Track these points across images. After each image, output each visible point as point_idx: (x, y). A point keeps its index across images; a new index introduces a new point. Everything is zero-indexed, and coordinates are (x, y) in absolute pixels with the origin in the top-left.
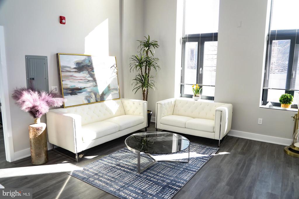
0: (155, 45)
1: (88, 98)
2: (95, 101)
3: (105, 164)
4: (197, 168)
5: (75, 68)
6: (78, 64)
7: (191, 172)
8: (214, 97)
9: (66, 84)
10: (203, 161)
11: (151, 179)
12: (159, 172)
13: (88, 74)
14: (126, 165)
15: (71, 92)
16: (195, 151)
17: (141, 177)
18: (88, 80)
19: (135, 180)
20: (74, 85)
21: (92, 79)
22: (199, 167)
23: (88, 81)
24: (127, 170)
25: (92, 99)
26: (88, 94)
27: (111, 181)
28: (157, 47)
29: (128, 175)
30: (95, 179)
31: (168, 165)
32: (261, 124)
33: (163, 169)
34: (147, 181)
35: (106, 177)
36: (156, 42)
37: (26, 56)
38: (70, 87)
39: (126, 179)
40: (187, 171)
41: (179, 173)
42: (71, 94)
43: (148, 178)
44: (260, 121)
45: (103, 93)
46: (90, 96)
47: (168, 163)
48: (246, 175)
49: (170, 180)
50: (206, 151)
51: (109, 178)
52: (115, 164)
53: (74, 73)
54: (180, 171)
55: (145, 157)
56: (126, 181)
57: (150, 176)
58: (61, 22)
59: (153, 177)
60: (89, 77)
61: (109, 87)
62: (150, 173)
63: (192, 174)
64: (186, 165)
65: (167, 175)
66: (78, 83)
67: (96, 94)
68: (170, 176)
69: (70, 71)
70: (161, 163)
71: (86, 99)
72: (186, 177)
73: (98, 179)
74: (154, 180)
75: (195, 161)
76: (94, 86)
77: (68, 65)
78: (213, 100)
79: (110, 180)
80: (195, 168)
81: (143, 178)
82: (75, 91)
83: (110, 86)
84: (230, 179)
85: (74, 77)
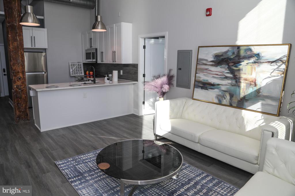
1: (220, 98)
2: (229, 104)
5: (212, 61)
6: (217, 56)
9: (200, 77)
13: (228, 69)
15: (202, 85)
18: (225, 76)
20: (206, 79)
21: (232, 76)
23: (224, 78)
25: (225, 101)
26: (222, 93)
37: (178, 51)
38: (203, 81)
42: (202, 88)
45: (244, 97)
46: (224, 95)
53: (210, 66)
60: (227, 73)
61: (258, 91)
66: (212, 78)
67: (232, 96)
69: (206, 64)
71: (218, 98)
76: (233, 86)
77: (206, 58)
82: (207, 85)
83: (261, 91)
85: (209, 70)
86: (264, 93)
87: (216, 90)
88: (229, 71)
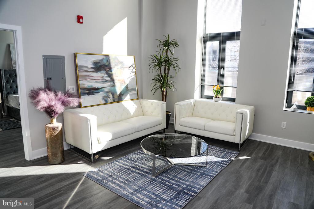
0: (175, 44)
1: (105, 98)
2: (113, 101)
3: (121, 166)
4: (215, 173)
5: (92, 68)
6: (95, 63)
7: (208, 177)
8: (235, 99)
9: (84, 84)
10: (221, 166)
11: (166, 183)
12: (175, 176)
13: (106, 74)
14: (141, 167)
15: (88, 92)
16: (214, 154)
17: (156, 181)
18: (105, 80)
19: (149, 183)
20: (91, 85)
21: (110, 79)
22: (217, 172)
23: (105, 81)
24: (142, 173)
25: (109, 100)
26: (106, 94)
27: (125, 184)
28: (177, 46)
29: (143, 178)
30: (109, 181)
31: (185, 169)
32: (285, 127)
33: (179, 173)
34: (162, 185)
35: (120, 179)
36: (176, 41)
37: (44, 56)
38: (88, 87)
39: (140, 182)
40: (204, 175)
41: (196, 178)
42: (88, 94)
43: (163, 181)
44: (284, 124)
45: (121, 93)
46: (108, 96)
47: (185, 166)
48: (266, 182)
49: (186, 184)
50: (226, 154)
51: (123, 180)
52: (130, 166)
53: (91, 72)
54: (197, 176)
55: (162, 160)
56: (140, 184)
57: (165, 180)
58: (79, 22)
59: (168, 181)
60: (107, 77)
61: (127, 87)
62: (166, 177)
63: (210, 180)
64: (204, 169)
65: (183, 180)
66: (96, 83)
67: (113, 95)
68: (186, 181)
69: (87, 71)
70: (178, 167)
72: (203, 182)
73: (112, 181)
74: (170, 184)
75: (214, 165)
76: (112, 86)
77: (86, 65)
78: (235, 101)
79: (123, 183)
80: (213, 172)
81: (158, 182)
82: (92, 91)
84: (250, 186)
85: (91, 76)
86: (130, 87)
87: (101, 93)
88: (107, 76)
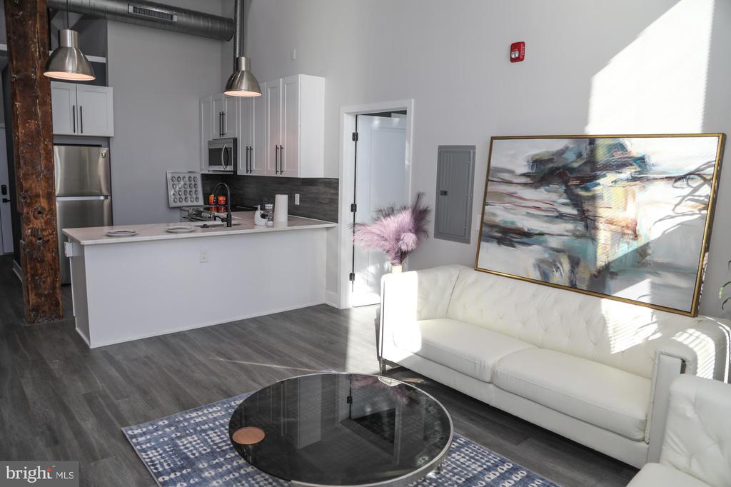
1: (545, 267)
2: (567, 284)
5: (524, 175)
6: (537, 162)
9: (494, 215)
13: (565, 195)
15: (500, 235)
18: (558, 212)
20: (511, 220)
21: (575, 212)
23: (557, 217)
25: (557, 274)
26: (550, 254)
37: (440, 147)
38: (502, 225)
42: (500, 241)
45: (607, 267)
46: (554, 261)
53: (519, 187)
60: (564, 204)
61: (642, 252)
66: (526, 218)
67: (575, 263)
69: (510, 183)
71: (539, 267)
76: (577, 237)
77: (509, 167)
82: (511, 235)
83: (650, 251)
85: (516, 197)
86: (656, 256)
87: (535, 248)
88: (567, 201)
